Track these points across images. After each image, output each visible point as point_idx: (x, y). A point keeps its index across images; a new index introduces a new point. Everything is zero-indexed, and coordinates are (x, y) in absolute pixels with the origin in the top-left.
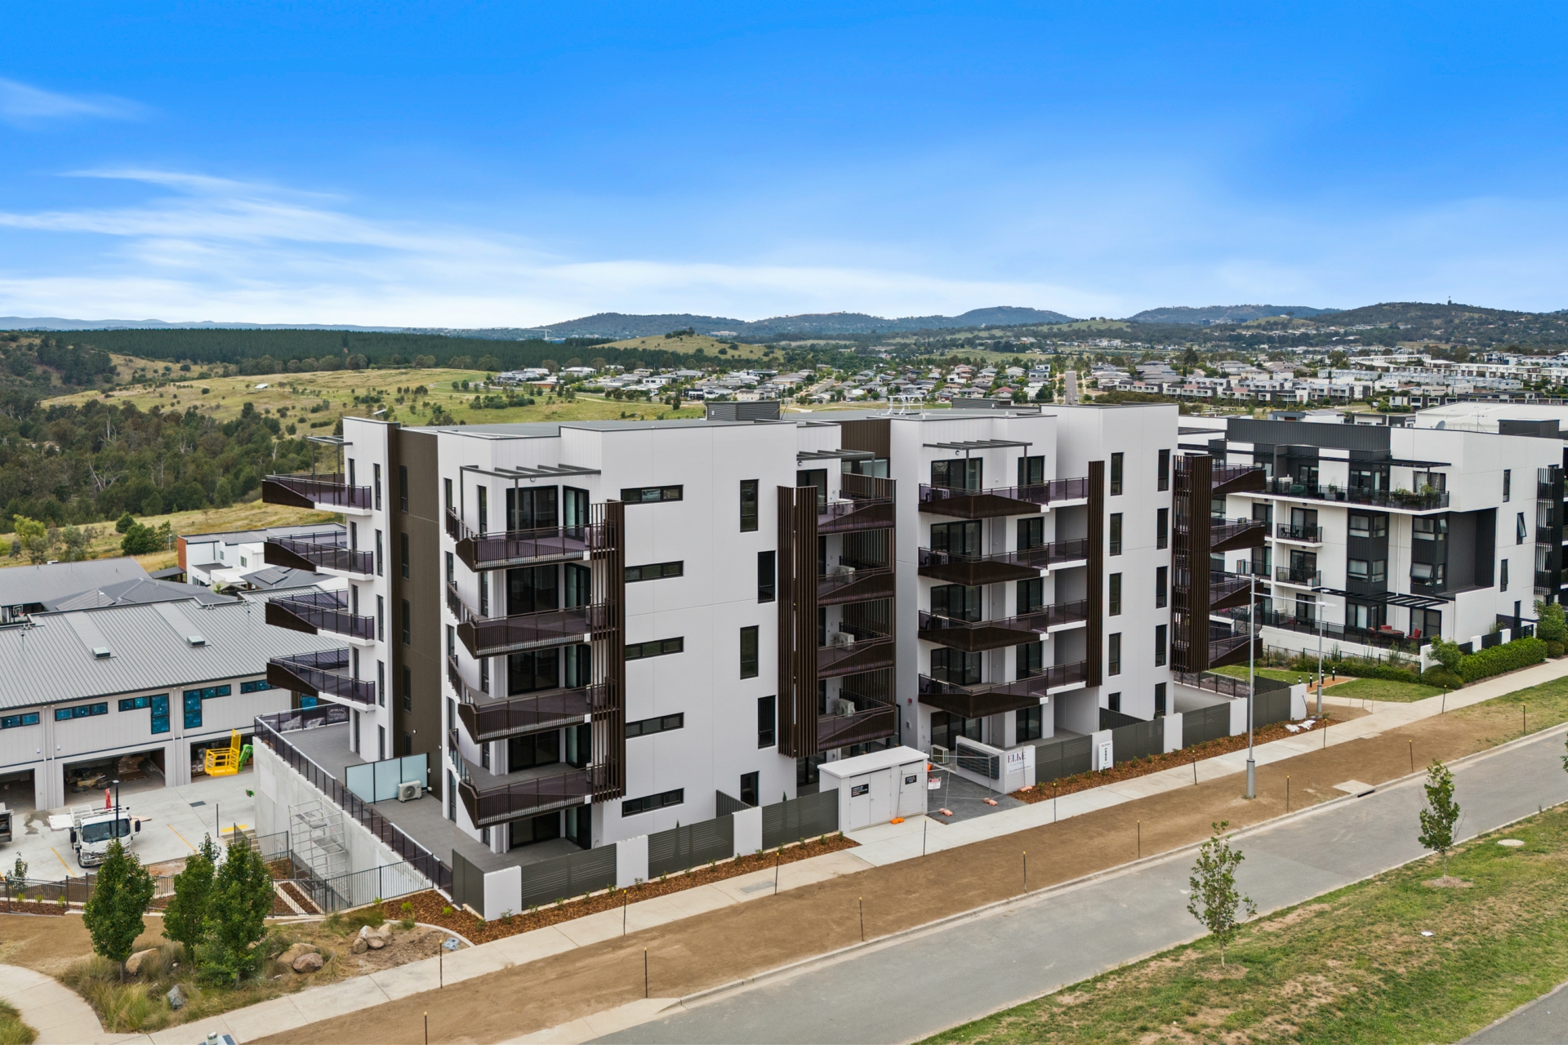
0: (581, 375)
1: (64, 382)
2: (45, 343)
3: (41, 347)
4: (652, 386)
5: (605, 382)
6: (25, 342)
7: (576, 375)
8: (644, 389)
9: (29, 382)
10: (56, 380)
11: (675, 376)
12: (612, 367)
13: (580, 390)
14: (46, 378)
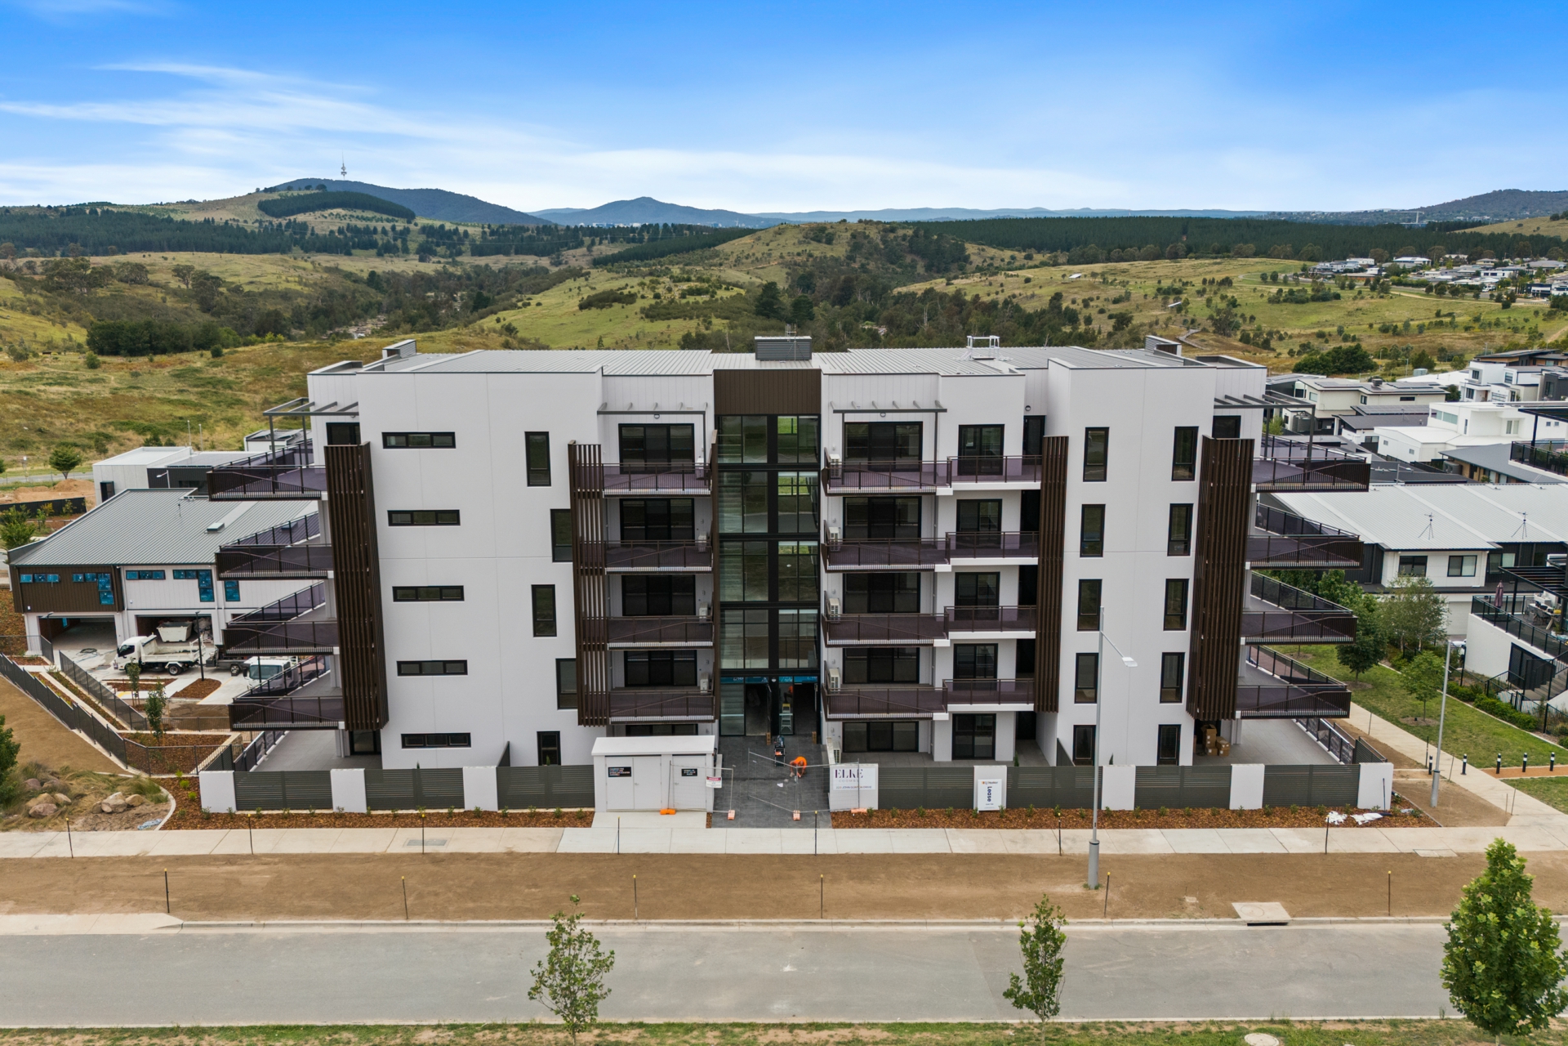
0: (1408, 266)
1: (926, 271)
2: (916, 234)
3: (912, 237)
4: (1490, 280)
5: (1434, 275)
6: (901, 232)
7: (1401, 266)
8: (1478, 283)
9: (899, 270)
10: (920, 269)
11: (1524, 268)
12: (1453, 256)
13: (1399, 283)
14: (913, 266)
